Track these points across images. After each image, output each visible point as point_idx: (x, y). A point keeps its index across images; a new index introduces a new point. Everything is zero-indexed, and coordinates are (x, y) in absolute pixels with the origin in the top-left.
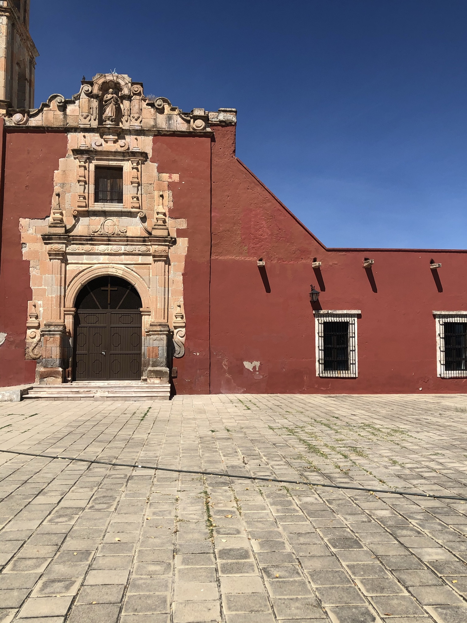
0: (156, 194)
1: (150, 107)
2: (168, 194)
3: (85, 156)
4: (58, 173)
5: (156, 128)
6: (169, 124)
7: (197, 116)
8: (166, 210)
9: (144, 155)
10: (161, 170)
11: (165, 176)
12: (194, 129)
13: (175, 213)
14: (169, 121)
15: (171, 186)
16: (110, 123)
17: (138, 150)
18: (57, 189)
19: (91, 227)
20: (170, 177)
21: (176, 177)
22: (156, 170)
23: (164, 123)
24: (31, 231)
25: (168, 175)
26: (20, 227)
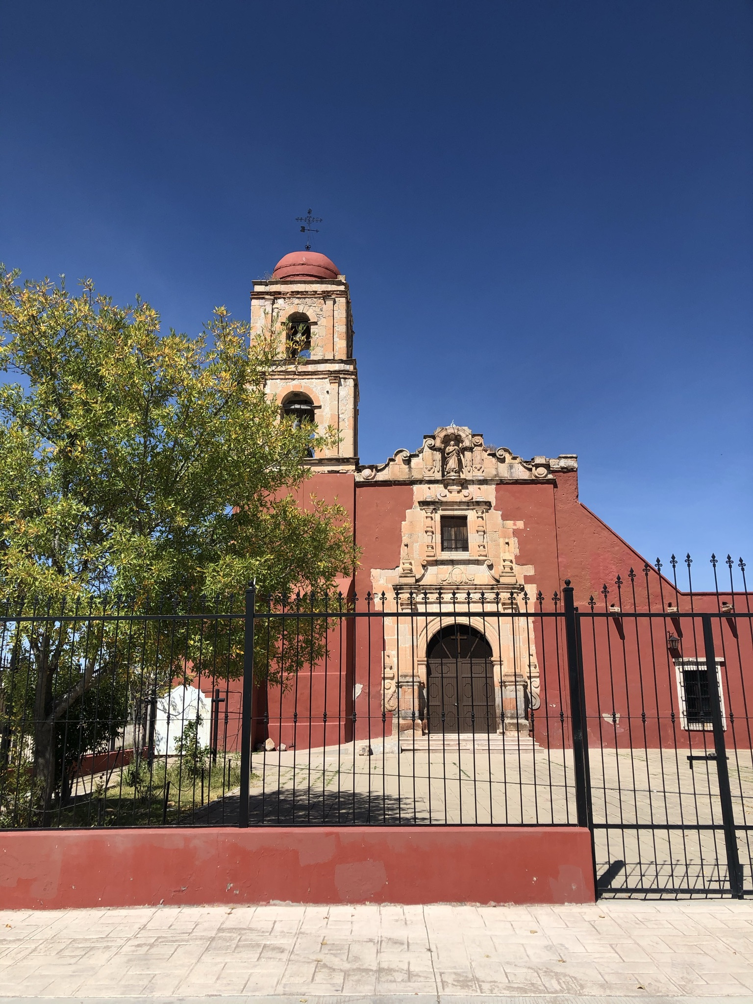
0: (502, 541)
1: (491, 457)
2: (514, 542)
3: (432, 507)
4: (406, 524)
5: (498, 477)
6: (511, 472)
7: (539, 464)
8: (513, 558)
9: (488, 504)
10: (505, 518)
11: (510, 523)
12: (536, 477)
13: (521, 560)
14: (511, 469)
15: (516, 533)
16: (455, 474)
17: (481, 500)
18: (405, 539)
19: (439, 576)
20: (515, 524)
21: (520, 524)
22: (500, 518)
23: (506, 472)
24: (382, 581)
25: (512, 522)
26: (372, 578)
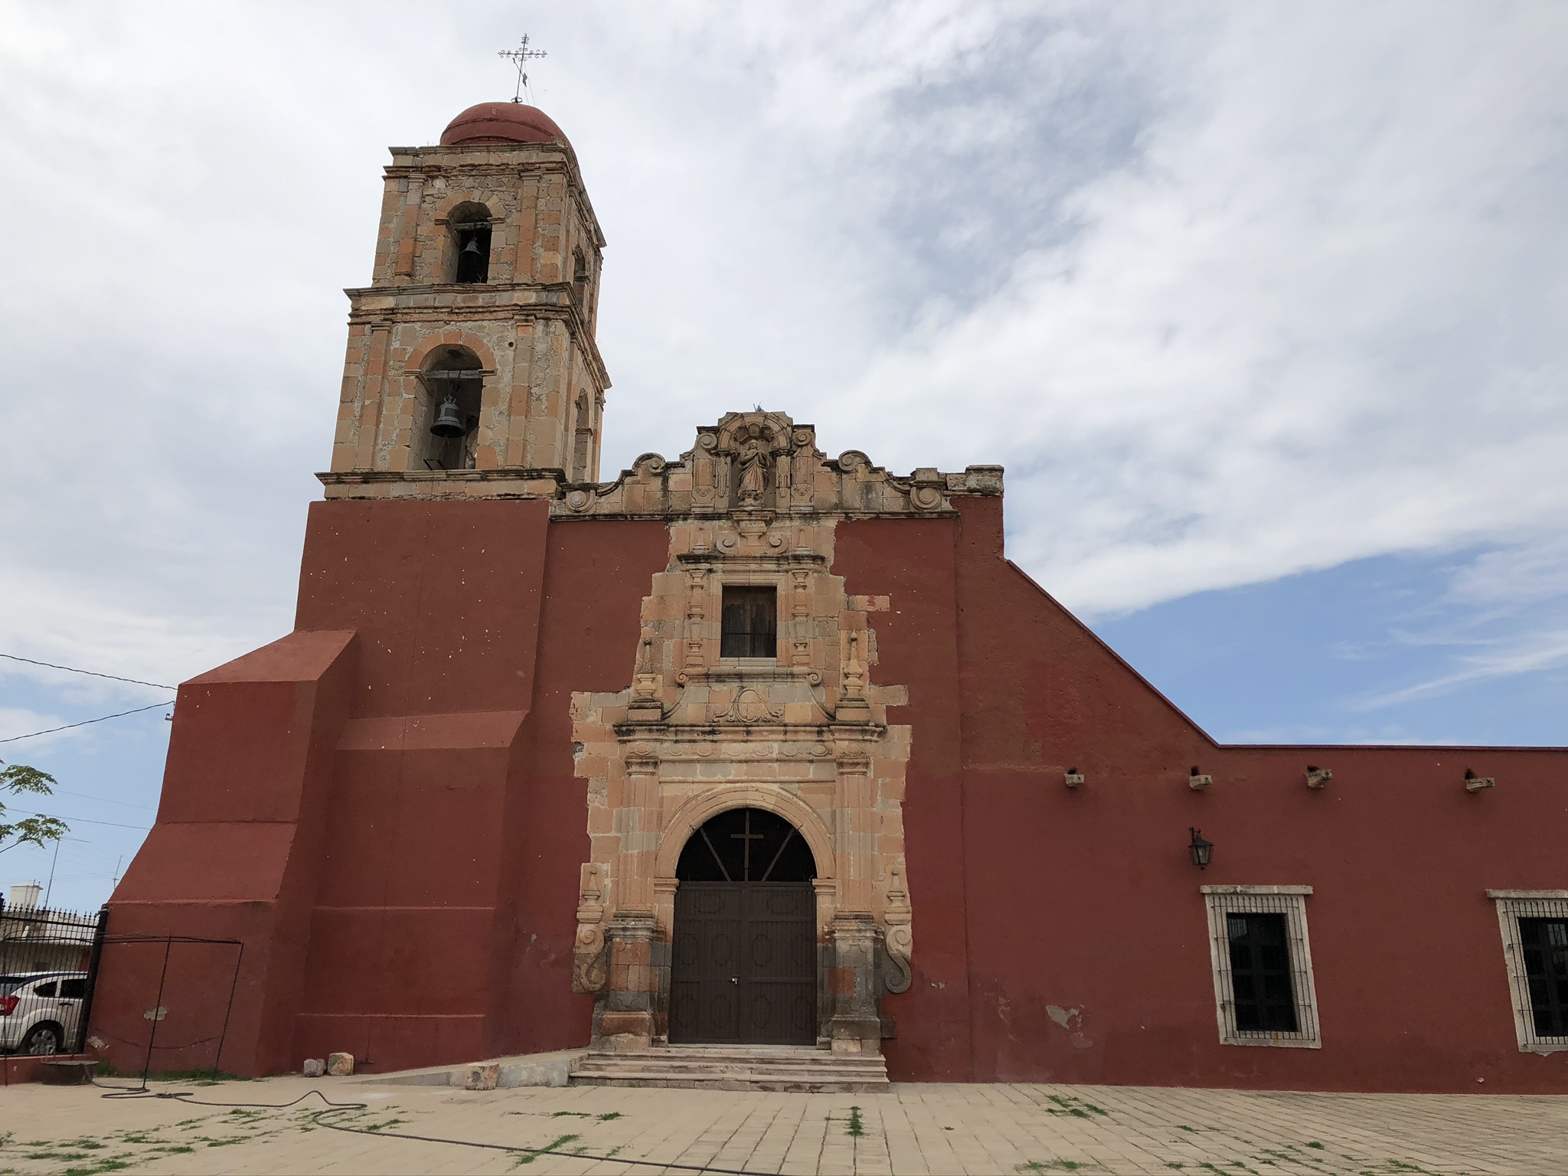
0: (843, 636)
1: (829, 469)
2: (867, 637)
3: (705, 566)
4: (650, 602)
5: (842, 508)
6: (868, 500)
7: (923, 482)
8: (864, 669)
9: (817, 558)
10: (851, 589)
11: (861, 600)
12: (917, 507)
13: (880, 675)
14: (867, 494)
15: (873, 620)
16: (753, 502)
17: (806, 553)
18: (647, 631)
19: (713, 706)
20: (871, 603)
21: (883, 602)
22: (842, 590)
23: (858, 498)
24: (594, 718)
25: (867, 598)
26: (572, 711)
